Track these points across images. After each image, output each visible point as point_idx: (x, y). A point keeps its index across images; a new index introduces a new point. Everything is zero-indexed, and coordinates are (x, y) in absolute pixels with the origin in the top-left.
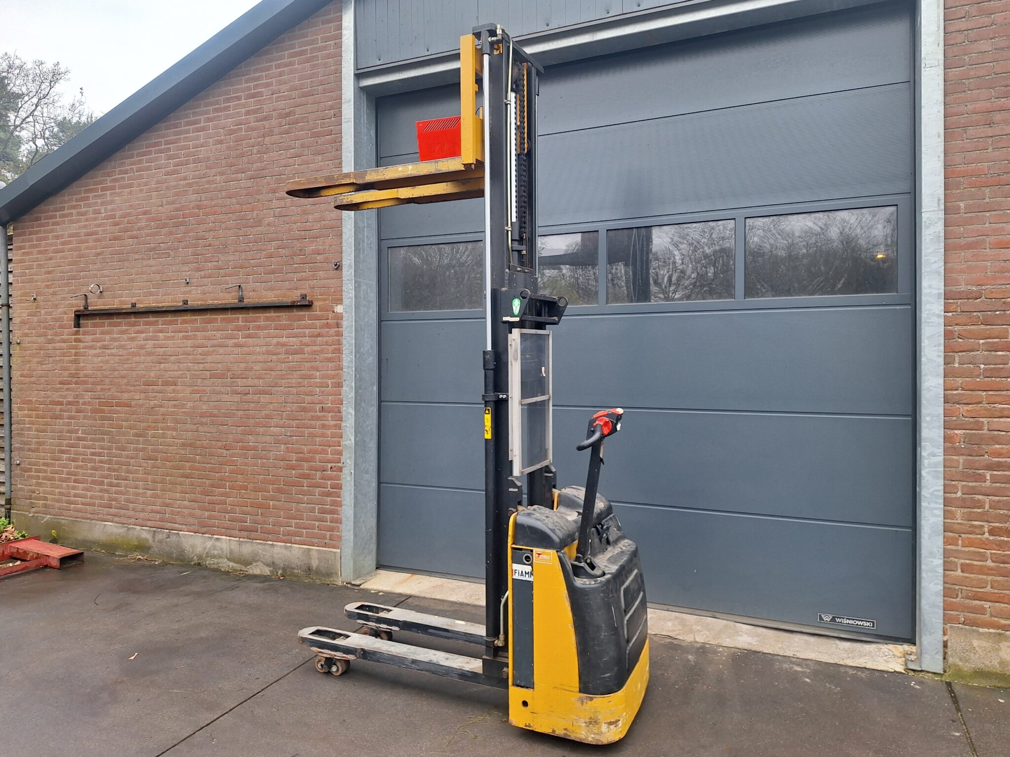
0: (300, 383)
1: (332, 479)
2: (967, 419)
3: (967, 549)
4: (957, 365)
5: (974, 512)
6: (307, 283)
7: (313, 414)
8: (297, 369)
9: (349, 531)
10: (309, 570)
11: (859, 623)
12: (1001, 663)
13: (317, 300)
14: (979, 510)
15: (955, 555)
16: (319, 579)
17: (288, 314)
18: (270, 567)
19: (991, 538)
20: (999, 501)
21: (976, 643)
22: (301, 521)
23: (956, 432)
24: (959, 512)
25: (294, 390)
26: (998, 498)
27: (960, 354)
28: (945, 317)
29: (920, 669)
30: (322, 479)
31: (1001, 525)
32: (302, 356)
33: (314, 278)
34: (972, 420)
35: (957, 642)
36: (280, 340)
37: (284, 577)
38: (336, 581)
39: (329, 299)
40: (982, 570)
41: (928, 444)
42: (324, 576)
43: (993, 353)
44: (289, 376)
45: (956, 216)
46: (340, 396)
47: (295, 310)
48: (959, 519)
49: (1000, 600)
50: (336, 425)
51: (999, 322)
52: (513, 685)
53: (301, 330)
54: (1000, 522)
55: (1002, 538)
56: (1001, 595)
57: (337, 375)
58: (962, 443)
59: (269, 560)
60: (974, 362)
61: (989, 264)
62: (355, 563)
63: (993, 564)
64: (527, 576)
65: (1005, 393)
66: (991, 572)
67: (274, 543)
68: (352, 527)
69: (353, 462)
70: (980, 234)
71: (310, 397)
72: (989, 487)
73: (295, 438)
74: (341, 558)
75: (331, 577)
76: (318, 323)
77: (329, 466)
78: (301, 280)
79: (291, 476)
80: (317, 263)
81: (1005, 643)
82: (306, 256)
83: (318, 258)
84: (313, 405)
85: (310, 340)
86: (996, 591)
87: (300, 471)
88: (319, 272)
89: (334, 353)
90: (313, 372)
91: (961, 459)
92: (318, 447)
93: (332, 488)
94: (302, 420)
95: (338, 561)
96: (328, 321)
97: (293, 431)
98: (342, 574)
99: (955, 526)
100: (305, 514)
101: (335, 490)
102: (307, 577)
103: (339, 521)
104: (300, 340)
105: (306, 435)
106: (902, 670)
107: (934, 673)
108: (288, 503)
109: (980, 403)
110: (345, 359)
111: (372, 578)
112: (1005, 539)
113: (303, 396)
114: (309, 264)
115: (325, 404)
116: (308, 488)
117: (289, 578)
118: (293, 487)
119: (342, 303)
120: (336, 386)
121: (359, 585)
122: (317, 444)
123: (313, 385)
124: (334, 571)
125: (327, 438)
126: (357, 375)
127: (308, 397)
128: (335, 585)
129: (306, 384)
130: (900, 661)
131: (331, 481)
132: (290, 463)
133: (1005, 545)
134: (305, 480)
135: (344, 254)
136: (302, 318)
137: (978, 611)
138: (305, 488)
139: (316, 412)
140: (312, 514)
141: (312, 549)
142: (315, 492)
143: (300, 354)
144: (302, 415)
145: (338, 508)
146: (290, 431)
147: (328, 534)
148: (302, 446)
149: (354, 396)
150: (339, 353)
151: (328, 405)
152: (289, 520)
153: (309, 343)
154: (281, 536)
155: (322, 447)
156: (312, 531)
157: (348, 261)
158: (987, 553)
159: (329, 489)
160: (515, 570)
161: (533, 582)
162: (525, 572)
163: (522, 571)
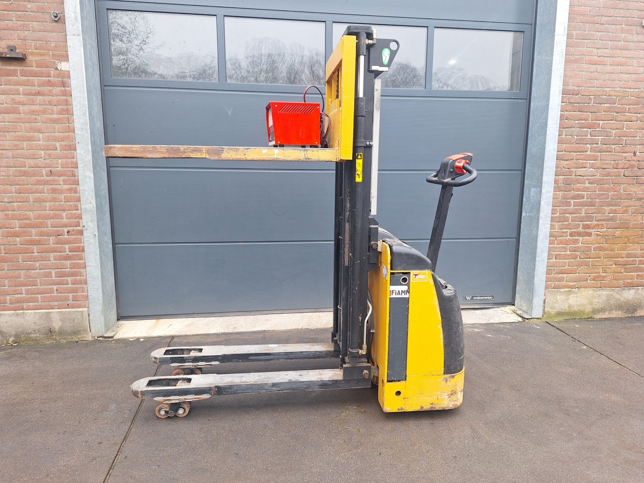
0: (16, 145)
1: (71, 243)
2: (566, 169)
3: (559, 246)
4: (564, 136)
5: (564, 224)
6: (16, 34)
7: (38, 178)
8: (10, 130)
9: (97, 289)
10: (51, 332)
11: (486, 298)
12: (569, 306)
13: (32, 54)
14: (567, 223)
15: (553, 250)
16: (65, 338)
19: (571, 238)
20: (576, 217)
21: (558, 298)
22: (34, 287)
23: (560, 177)
24: (557, 225)
25: (10, 153)
26: (576, 215)
27: (565, 129)
28: (561, 105)
29: (531, 317)
30: (58, 243)
32: (17, 116)
33: (25, 28)
34: (568, 170)
35: (550, 299)
37: (18, 343)
38: (85, 337)
39: (48, 55)
40: (565, 257)
41: (546, 185)
42: (70, 334)
43: (581, 129)
45: (571, 40)
46: (72, 160)
48: (557, 229)
49: (571, 272)
50: (70, 189)
51: (586, 110)
52: (388, 381)
53: (12, 87)
54: (575, 229)
55: (575, 238)
56: (572, 269)
57: (68, 137)
58: (562, 184)
60: (572, 135)
61: (584, 74)
62: (105, 319)
63: (570, 253)
64: (403, 294)
65: (584, 153)
66: (568, 257)
68: (101, 286)
69: (96, 224)
70: (582, 54)
71: (33, 160)
72: (572, 209)
73: (15, 204)
74: (89, 315)
75: (79, 335)
76: (36, 80)
77: (66, 230)
78: (6, 30)
79: (14, 244)
80: (27, 11)
81: (572, 295)
82: (10, 2)
83: (29, 6)
84: (37, 169)
85: (27, 99)
86: (570, 267)
87: (27, 237)
88: (31, 22)
89: (61, 114)
90: (34, 134)
91: (561, 193)
92: (49, 212)
93: (71, 252)
94: (23, 185)
95: (86, 319)
96: (50, 78)
97: (12, 197)
98: (91, 330)
99: (555, 233)
100: (38, 280)
101: (76, 253)
102: (48, 339)
103: (83, 282)
104: (12, 98)
105: (31, 200)
106: (521, 320)
107: (537, 318)
108: (13, 271)
109: (573, 159)
110: (77, 120)
111: (118, 329)
112: (577, 238)
113: (22, 160)
114: (16, 12)
115: (53, 167)
116: (40, 254)
117: (24, 343)
118: (19, 254)
119: (67, 60)
120: (67, 149)
121: (112, 337)
122: (47, 209)
123: (34, 148)
124: (82, 329)
125: (59, 203)
126: (92, 138)
127: (30, 161)
128: (84, 341)
129: (25, 146)
130: (515, 315)
131: (69, 245)
132: (12, 230)
133: (577, 241)
134: (35, 247)
135: (66, 5)
136: (14, 73)
137: (561, 280)
138: (36, 254)
139: (43, 176)
140: (47, 279)
141: (52, 312)
142: (49, 257)
143: (13, 113)
144: (23, 180)
145: (81, 270)
146: (8, 197)
147: (71, 295)
148: (26, 212)
149: (91, 159)
150: (68, 114)
151: (58, 169)
152: (17, 288)
153: (25, 102)
154: (8, 305)
155: (54, 212)
156: (50, 295)
157: (72, 13)
158: (567, 247)
159: (68, 252)
160: (392, 291)
161: (408, 298)
162: (402, 291)
163: (399, 291)
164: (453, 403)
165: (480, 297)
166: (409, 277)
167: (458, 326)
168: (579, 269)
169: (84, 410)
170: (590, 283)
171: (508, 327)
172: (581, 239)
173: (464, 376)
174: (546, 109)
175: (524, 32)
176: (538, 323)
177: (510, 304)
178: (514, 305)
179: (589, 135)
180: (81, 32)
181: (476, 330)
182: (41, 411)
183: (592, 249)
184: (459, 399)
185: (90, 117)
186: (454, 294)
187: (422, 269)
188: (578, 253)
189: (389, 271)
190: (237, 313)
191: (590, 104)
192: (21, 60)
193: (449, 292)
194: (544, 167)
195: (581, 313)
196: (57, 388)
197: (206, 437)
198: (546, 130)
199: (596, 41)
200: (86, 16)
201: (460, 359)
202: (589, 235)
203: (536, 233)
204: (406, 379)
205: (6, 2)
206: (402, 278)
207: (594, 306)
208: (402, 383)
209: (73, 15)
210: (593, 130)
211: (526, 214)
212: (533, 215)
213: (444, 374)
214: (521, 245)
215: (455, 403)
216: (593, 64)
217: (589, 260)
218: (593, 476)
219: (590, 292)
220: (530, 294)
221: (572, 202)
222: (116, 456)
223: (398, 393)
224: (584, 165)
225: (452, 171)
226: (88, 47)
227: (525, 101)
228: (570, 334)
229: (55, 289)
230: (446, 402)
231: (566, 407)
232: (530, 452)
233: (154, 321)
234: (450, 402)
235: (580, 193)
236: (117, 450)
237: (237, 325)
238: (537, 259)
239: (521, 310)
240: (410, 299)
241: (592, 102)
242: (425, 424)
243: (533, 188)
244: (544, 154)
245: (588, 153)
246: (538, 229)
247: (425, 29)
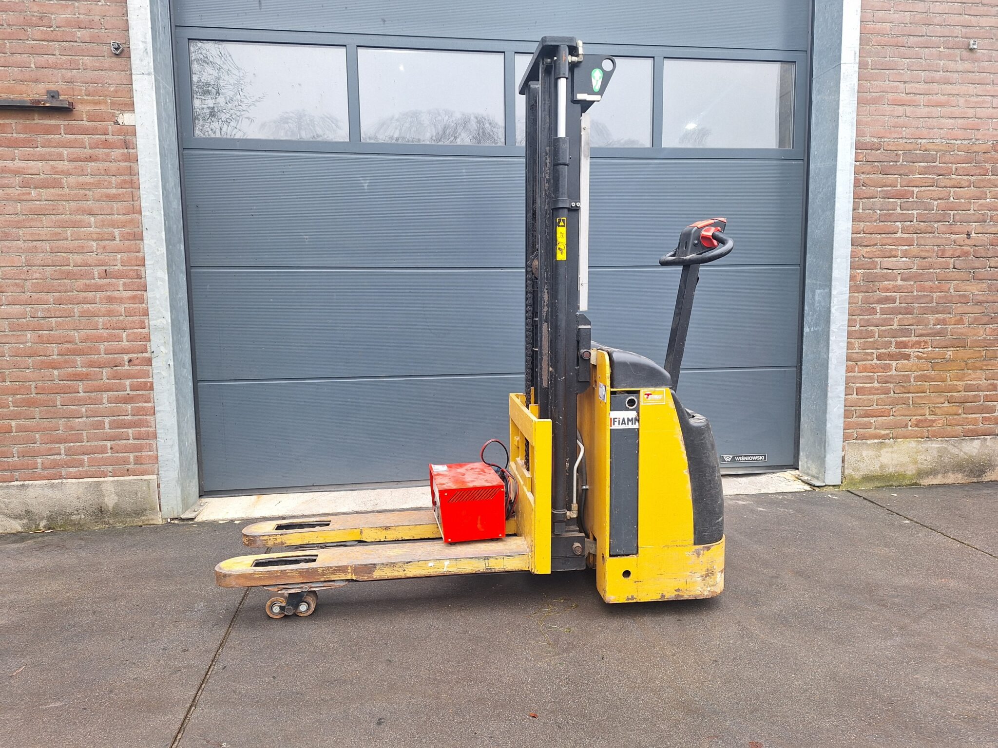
0: (56, 234)
1: (133, 378)
2: (866, 259)
3: (861, 374)
4: (861, 211)
5: (867, 342)
6: (59, 74)
7: (88, 282)
8: (48, 212)
9: (172, 446)
10: (102, 512)
11: (755, 458)
12: (882, 467)
13: (82, 102)
14: (871, 340)
15: (852, 381)
16: (122, 522)
17: (22, 121)
18: (21, 519)
19: (879, 362)
20: (885, 330)
21: (864, 453)
22: (78, 444)
23: (858, 271)
24: (857, 343)
25: (47, 246)
26: (884, 327)
27: (863, 200)
28: (855, 165)
29: (824, 484)
30: (114, 378)
31: (886, 351)
32: (59, 191)
33: (73, 66)
34: (869, 260)
35: (852, 455)
36: (9, 164)
37: (54, 528)
38: (152, 519)
39: (106, 103)
40: (871, 391)
41: (838, 283)
42: (129, 515)
43: (886, 200)
44: (32, 224)
45: (864, 70)
46: (138, 254)
47: (36, 116)
48: (857, 349)
49: (882, 414)
50: (134, 298)
51: (893, 172)
52: (611, 556)
53: (52, 149)
54: (885, 349)
55: (886, 362)
56: (883, 410)
57: (132, 221)
58: (861, 281)
59: (19, 509)
60: (873, 209)
61: (887, 119)
62: (183, 491)
63: (879, 385)
64: (630, 423)
65: (893, 235)
66: (876, 392)
67: (26, 483)
68: (177, 441)
69: (171, 348)
70: (881, 90)
71: (81, 256)
72: (879, 319)
73: (53, 320)
74: (159, 487)
75: (144, 516)
76: (87, 139)
77: (126, 358)
78: (46, 68)
79: (51, 379)
80: (76, 42)
81: (885, 450)
82: (52, 29)
83: (79, 34)
84: (86, 268)
85: (73, 167)
86: (880, 407)
87: (69, 369)
88: (81, 57)
89: (122, 188)
90: (83, 217)
91: (860, 296)
92: (101, 331)
93: (134, 391)
94: (65, 292)
95: (154, 492)
96: (107, 137)
97: (48, 310)
98: (162, 509)
99: (854, 356)
100: (84, 433)
101: (141, 393)
102: (97, 522)
103: (151, 436)
104: (51, 165)
105: (77, 314)
106: (810, 489)
107: (834, 486)
108: (48, 420)
109: (876, 245)
110: (145, 196)
111: (201, 508)
112: (888, 362)
113: (64, 255)
114: (60, 43)
115: (110, 266)
116: (87, 394)
117: (62, 529)
118: (57, 395)
119: (132, 109)
120: (130, 238)
121: (192, 519)
122: (100, 327)
123: (83, 238)
124: (148, 506)
125: (118, 318)
126: (167, 222)
127: (76, 256)
128: (151, 525)
129: (69, 235)
130: (799, 483)
131: (130, 380)
132: (48, 358)
133: (887, 368)
134: (80, 383)
135: (132, 32)
136: (55, 130)
137: (867, 426)
138: (82, 394)
139: (94, 279)
140: (98, 431)
141: (103, 481)
142: (102, 399)
143: (54, 188)
144: (65, 285)
145: (148, 417)
146: (44, 310)
147: (132, 456)
148: (69, 332)
149: (165, 252)
150: (132, 188)
151: (117, 268)
152: (53, 446)
153: (71, 171)
154: (39, 471)
155: (110, 331)
156: (101, 455)
157: (141, 44)
158: (874, 375)
159: (128, 392)
160: (614, 419)
161: (638, 429)
162: (628, 419)
163: (624, 419)
164: (709, 589)
165: (746, 456)
166: (638, 398)
167: (713, 472)
168: (894, 409)
169: (158, 610)
170: (911, 430)
171: (790, 497)
172: (894, 363)
173: (724, 548)
174: (832, 171)
175: (795, 62)
176: (834, 492)
177: (792, 467)
178: (798, 469)
179: (898, 208)
180: (152, 70)
181: (741, 502)
182: (94, 613)
183: (912, 379)
184: (717, 584)
185: (165, 192)
186: (705, 423)
187: (656, 385)
188: (891, 385)
189: (609, 389)
190: (378, 484)
191: (898, 164)
192: (66, 111)
193: (697, 421)
194: (834, 256)
195: (900, 477)
196: (116, 584)
197: (342, 640)
198: (835, 202)
199: (902, 71)
200: (160, 49)
201: (718, 522)
202: (907, 357)
203: (825, 356)
204: (637, 553)
205: (45, 29)
206: (627, 400)
207: (920, 466)
208: (632, 559)
209: (141, 46)
210: (905, 200)
211: (810, 330)
212: (820, 329)
213: (695, 544)
214: (803, 377)
215: (713, 589)
216: (900, 105)
217: (907, 395)
218: (924, 680)
219: (912, 444)
220: (821, 448)
221: (878, 307)
222: (210, 667)
223: (627, 574)
224: (893, 253)
225: (697, 244)
226: (162, 92)
227: (801, 162)
228: (884, 505)
229: (109, 447)
230: (699, 588)
231: (881, 596)
232: (828, 653)
233: (254, 498)
234: (704, 588)
235: (890, 294)
236: (211, 658)
237: (378, 501)
238: (829, 394)
239: (808, 474)
240: (640, 431)
241: (901, 161)
242: (669, 624)
243: (819, 289)
244: (833, 237)
245: (899, 235)
246: (828, 349)
247: (650, 61)
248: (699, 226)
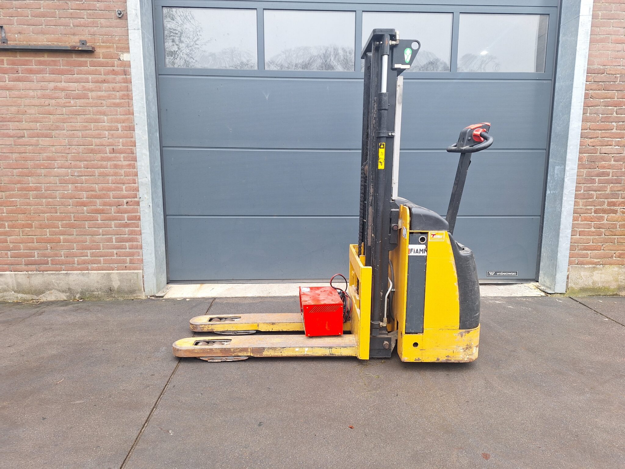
0: (86, 126)
1: (129, 213)
2: (590, 147)
3: (583, 222)
4: (588, 115)
5: (588, 201)
6: (86, 30)
7: (103, 155)
8: (80, 113)
9: (151, 254)
10: (111, 290)
11: (509, 274)
12: (593, 283)
13: (100, 47)
14: (591, 200)
15: (577, 227)
16: (122, 297)
17: (65, 59)
18: (66, 293)
19: (595, 215)
20: (601, 194)
21: (582, 274)
22: (98, 251)
23: (584, 155)
24: (581, 202)
25: (80, 133)
26: (600, 192)
27: (590, 108)
28: (586, 84)
29: (554, 292)
30: (118, 212)
31: (601, 207)
32: (87, 101)
33: (94, 25)
34: (592, 147)
35: (574, 275)
36: (59, 84)
37: (84, 299)
38: (139, 296)
39: (113, 47)
40: (589, 234)
41: (570, 163)
42: (126, 293)
43: (607, 107)
44: (72, 120)
45: (596, 20)
46: (132, 139)
47: (74, 56)
48: (581, 206)
49: (596, 249)
50: (130, 165)
51: (612, 89)
52: (406, 333)
53: (83, 76)
54: (600, 206)
55: (600, 215)
56: (596, 246)
57: (128, 119)
58: (586, 162)
59: (65, 287)
60: (597, 113)
61: (610, 53)
62: (157, 280)
63: (595, 229)
64: (421, 252)
65: (610, 131)
66: (592, 234)
67: (69, 272)
68: (154, 251)
69: (151, 196)
70: (607, 33)
71: (99, 140)
72: (597, 186)
73: (84, 177)
74: (143, 277)
75: (135, 294)
76: (102, 69)
77: (125, 201)
78: (79, 26)
79: (82, 212)
80: (96, 10)
81: (596, 272)
82: (82, 2)
83: (98, 5)
84: (102, 147)
85: (95, 86)
86: (594, 244)
87: (93, 207)
88: (99, 20)
89: (122, 99)
90: (100, 116)
91: (585, 171)
92: (111, 185)
93: (129, 220)
94: (90, 161)
95: (140, 280)
96: (114, 68)
97: (81, 172)
98: (145, 290)
99: (579, 210)
100: (101, 244)
101: (133, 222)
102: (108, 296)
103: (139, 247)
104: (82, 85)
105: (97, 174)
106: (545, 295)
107: (561, 293)
108: (81, 236)
109: (598, 137)
110: (135, 104)
111: (168, 291)
112: (602, 215)
113: (90, 139)
114: (87, 11)
115: (115, 146)
116: (103, 221)
117: (88, 299)
118: (86, 222)
119: (128, 51)
120: (127, 129)
121: (162, 297)
122: (110, 182)
123: (100, 129)
124: (137, 288)
125: (120, 177)
126: (148, 120)
127: (96, 140)
128: (139, 299)
129: (92, 127)
130: (537, 291)
131: (127, 214)
132: (81, 200)
133: (602, 218)
134: (99, 215)
135: (128, 4)
136: (84, 64)
137: (586, 256)
138: (100, 222)
139: (107, 154)
140: (109, 243)
141: (112, 273)
142: (111, 225)
143: (83, 99)
144: (90, 157)
145: (138, 236)
146: (78, 172)
147: (128, 259)
148: (92, 185)
149: (147, 138)
150: (128, 99)
151: (119, 147)
152: (83, 251)
153: (93, 89)
154: (76, 265)
155: (116, 185)
156: (111, 258)
157: (133, 11)
158: (592, 223)
159: (126, 221)
160: (411, 249)
161: (426, 256)
162: (420, 249)
163: (417, 249)
164: (468, 357)
165: (504, 272)
166: (427, 237)
167: (474, 285)
168: (604, 246)
169: (139, 350)
170: (615, 260)
171: (530, 300)
172: (606, 216)
173: (479, 332)
174: (570, 88)
175: (549, 14)
176: (560, 298)
177: (534, 280)
178: (538, 282)
179: (615, 113)
180: (140, 27)
181: (497, 302)
182: (103, 350)
183: (618, 227)
184: (474, 354)
185: (147, 102)
186: (470, 254)
187: (439, 229)
188: (603, 230)
189: (408, 231)
190: (271, 280)
191: (616, 83)
192: (90, 52)
193: (465, 252)
194: (568, 144)
195: (606, 290)
196: (117, 334)
197: (242, 374)
198: (570, 109)
199: (622, 20)
200: (145, 13)
201: (476, 316)
202: (615, 212)
203: (559, 210)
204: (423, 332)
205: (78, 2)
206: (420, 238)
207: (619, 283)
208: (419, 336)
209: (134, 12)
210: (619, 108)
211: (551, 192)
212: (557, 192)
213: (460, 329)
214: (545, 222)
215: (470, 357)
216: (620, 43)
217: (614, 237)
218: (601, 423)
219: (616, 269)
220: (553, 269)
221: (597, 179)
222: (166, 385)
223: (416, 345)
224: (610, 143)
225: (470, 139)
226: (146, 40)
227: (550, 82)
228: (593, 308)
229: (115, 253)
230: (461, 356)
231: (581, 367)
232: (541, 401)
233: (198, 285)
234: (465, 356)
235: (605, 170)
236: (167, 381)
237: (271, 291)
238: (561, 235)
239: (544, 285)
240: (427, 258)
241: (619, 81)
242: (441, 376)
243: (558, 166)
244: (568, 132)
245: (614, 131)
246: (561, 205)
247: (451, 15)
248: (472, 128)
